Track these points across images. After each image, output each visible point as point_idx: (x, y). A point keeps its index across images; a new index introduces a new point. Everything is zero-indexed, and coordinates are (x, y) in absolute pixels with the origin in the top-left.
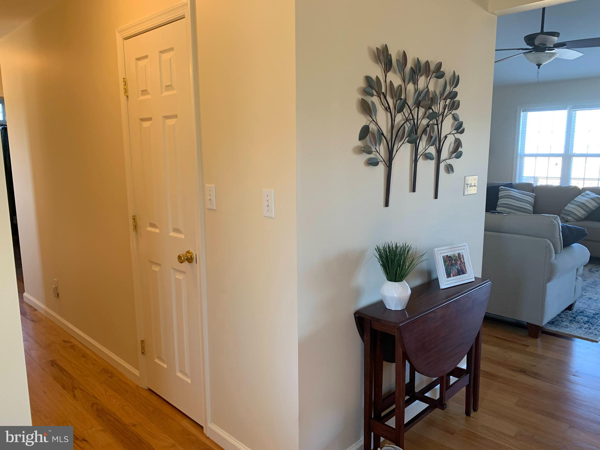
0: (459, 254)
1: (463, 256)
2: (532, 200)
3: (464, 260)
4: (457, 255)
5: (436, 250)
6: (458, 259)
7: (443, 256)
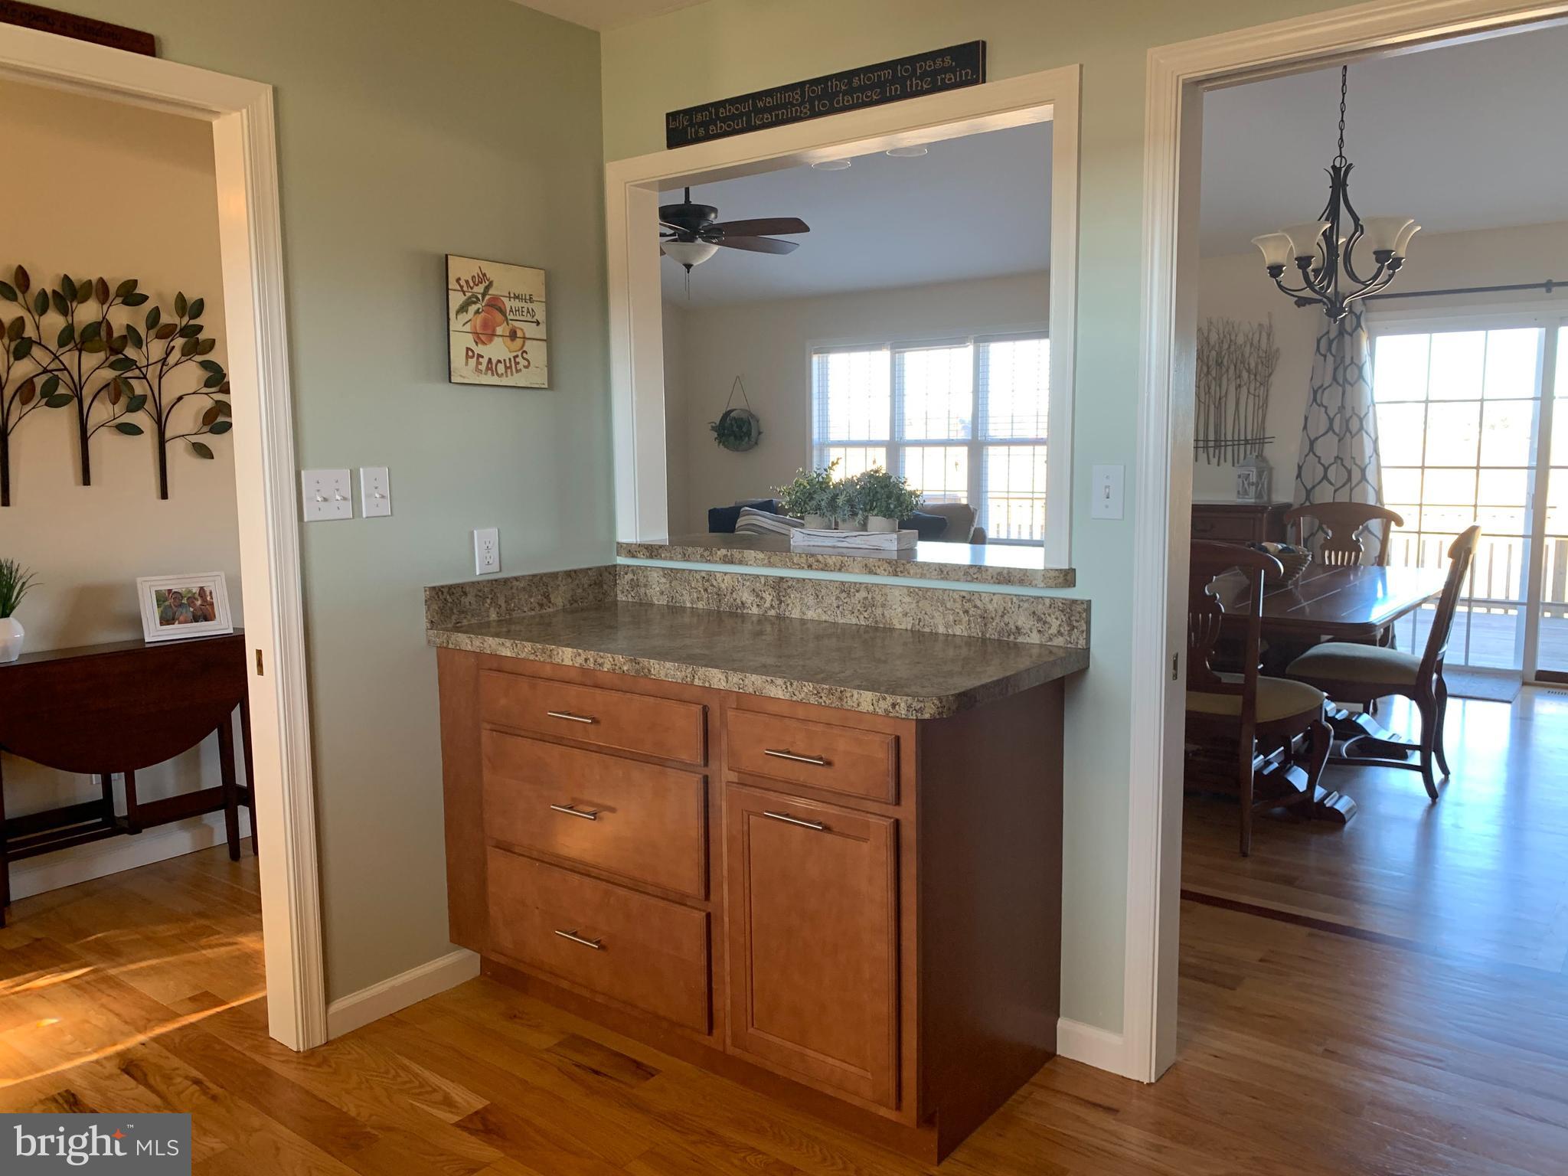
0: (202, 589)
1: (211, 593)
3: (212, 598)
4: (195, 590)
5: (139, 580)
6: (197, 596)
7: (156, 591)
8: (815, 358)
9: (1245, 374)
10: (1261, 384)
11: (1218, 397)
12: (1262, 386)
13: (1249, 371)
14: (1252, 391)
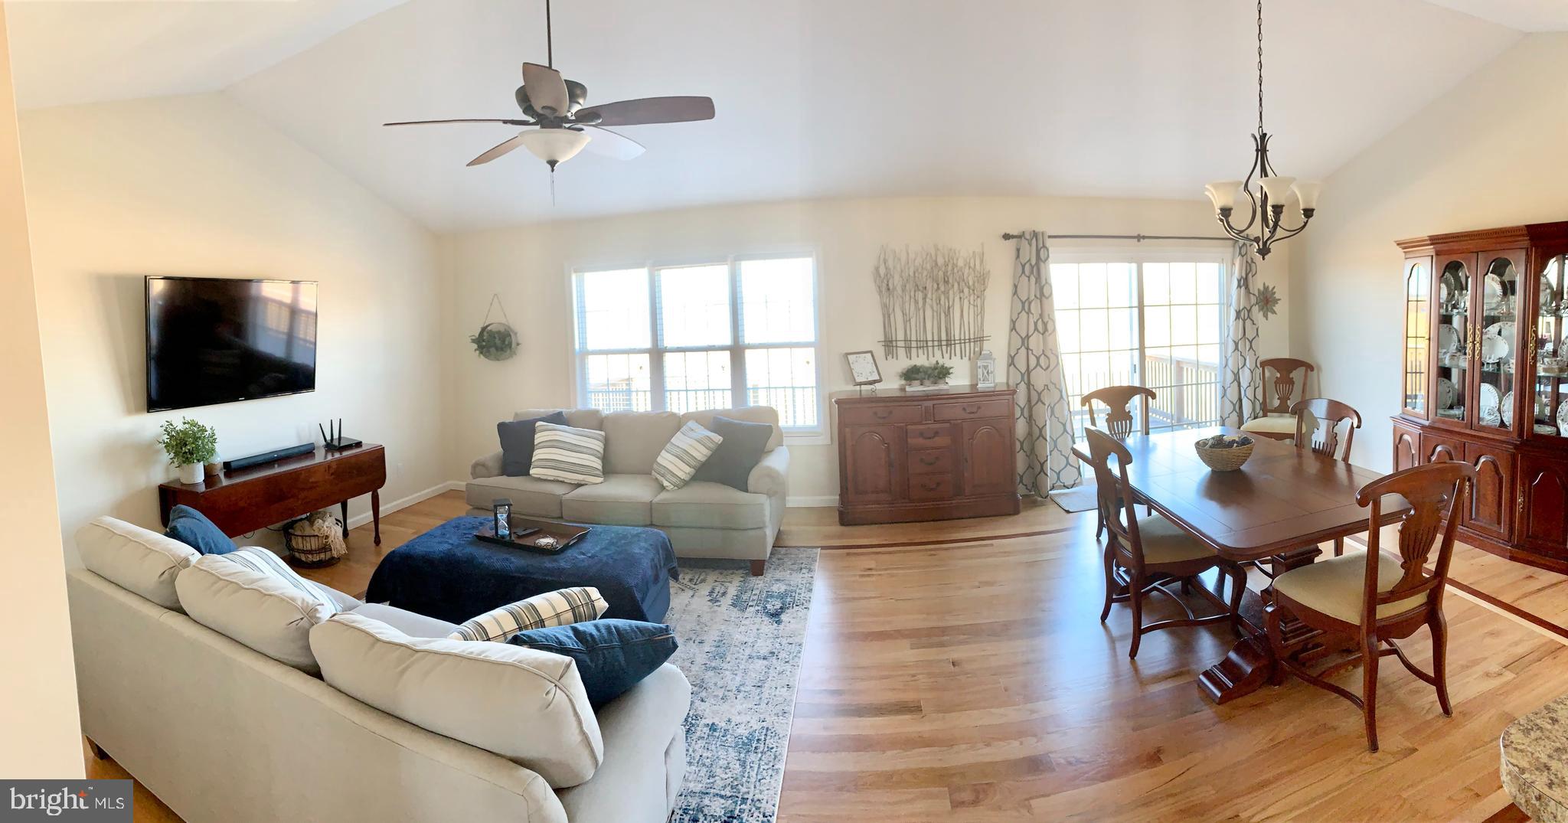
2: (598, 446)
8: (574, 277)
9: (966, 290)
10: (978, 297)
11: (947, 306)
12: (979, 299)
13: (969, 288)
14: (972, 302)
